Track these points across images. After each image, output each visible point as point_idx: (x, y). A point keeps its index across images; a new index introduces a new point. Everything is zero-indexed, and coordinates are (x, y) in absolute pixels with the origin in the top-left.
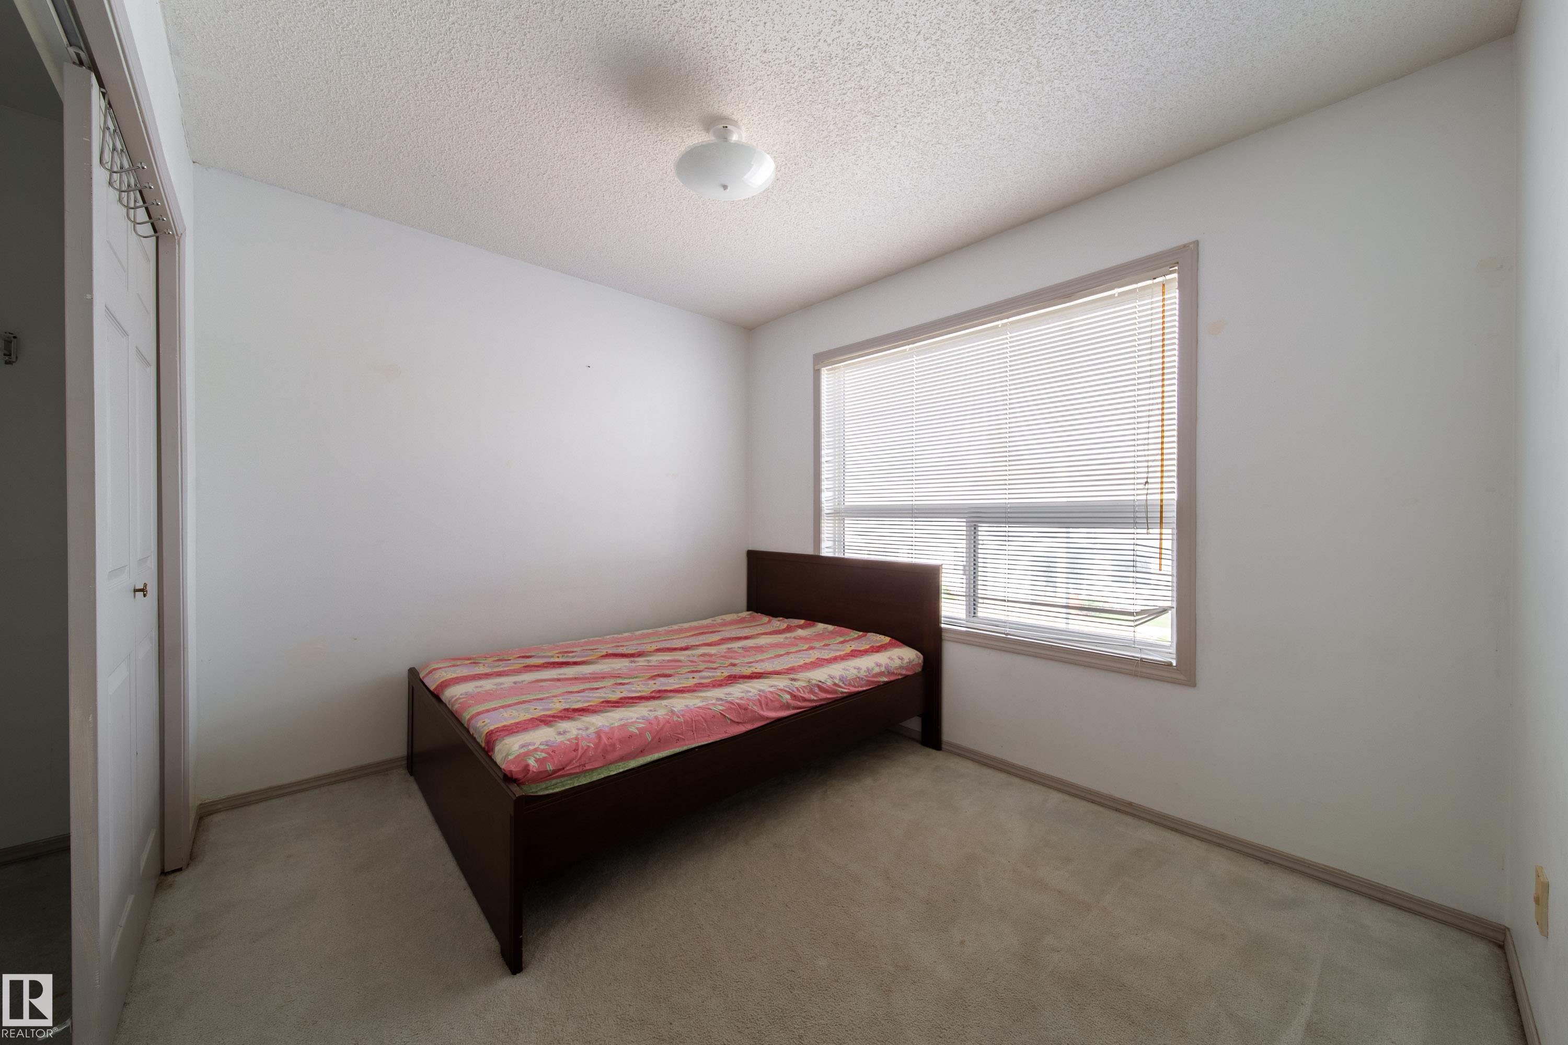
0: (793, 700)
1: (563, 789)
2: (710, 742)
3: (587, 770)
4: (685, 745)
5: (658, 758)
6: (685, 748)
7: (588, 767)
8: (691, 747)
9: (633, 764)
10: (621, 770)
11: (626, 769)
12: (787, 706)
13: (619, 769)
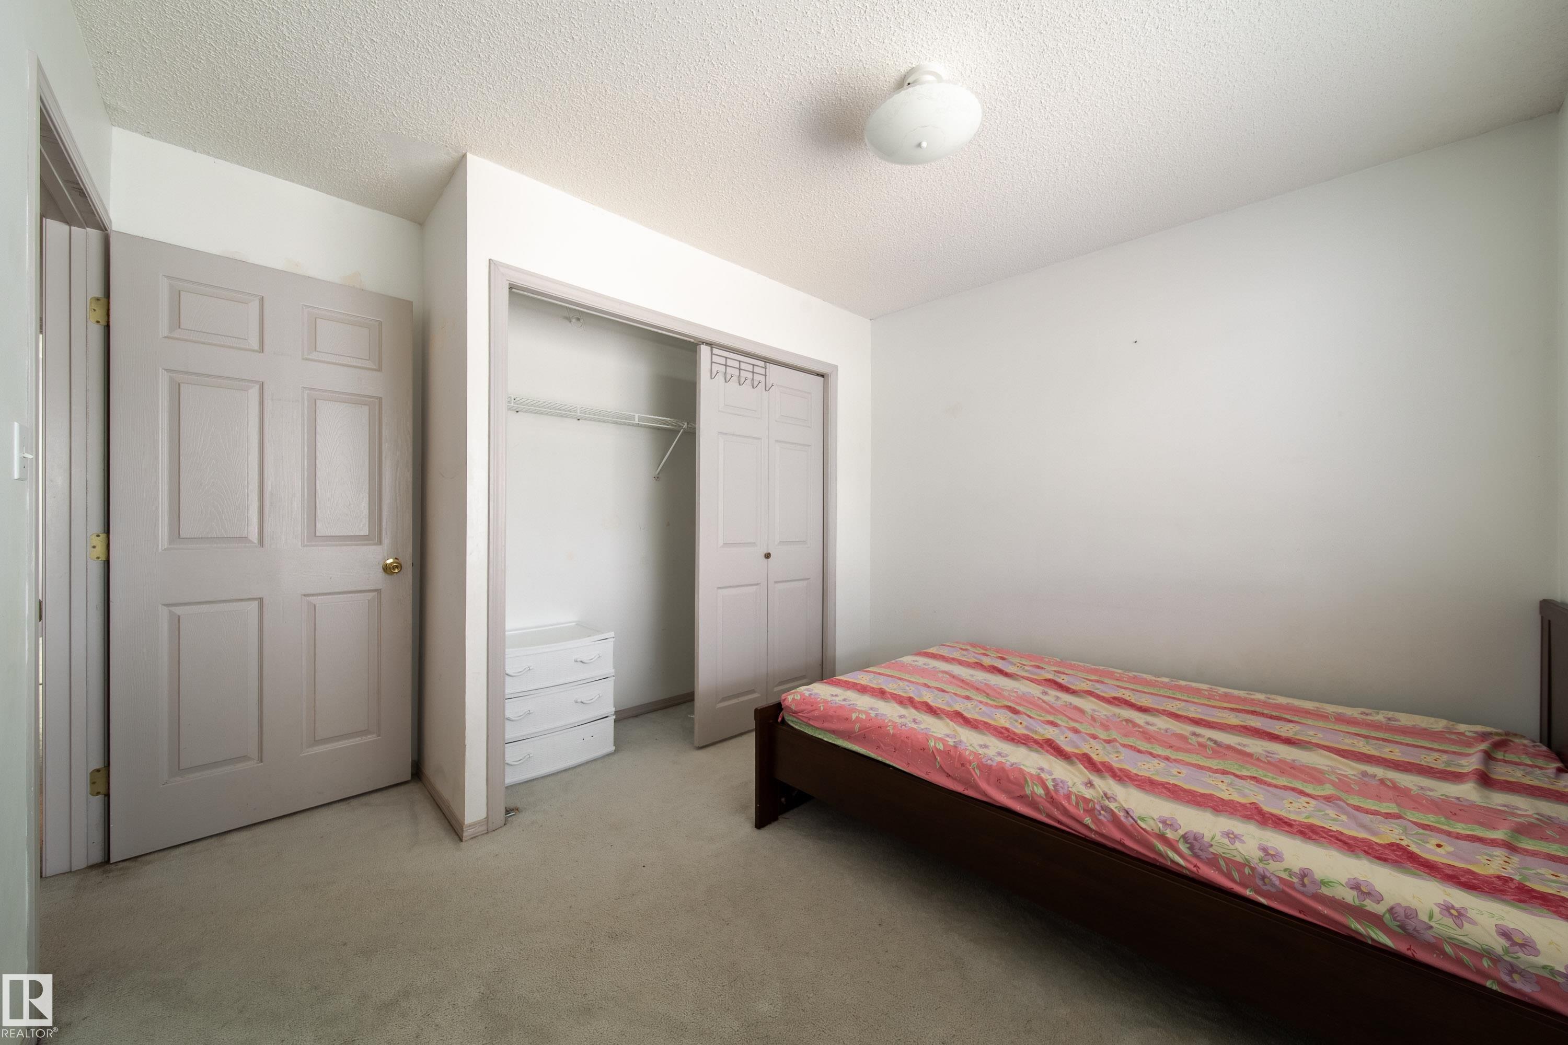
0: (1048, 802)
1: (799, 728)
2: (905, 770)
3: (809, 724)
4: (881, 756)
5: (856, 751)
6: (880, 759)
7: (811, 722)
8: (884, 762)
9: (840, 742)
10: (830, 741)
11: (833, 742)
12: (1034, 804)
13: (831, 739)
